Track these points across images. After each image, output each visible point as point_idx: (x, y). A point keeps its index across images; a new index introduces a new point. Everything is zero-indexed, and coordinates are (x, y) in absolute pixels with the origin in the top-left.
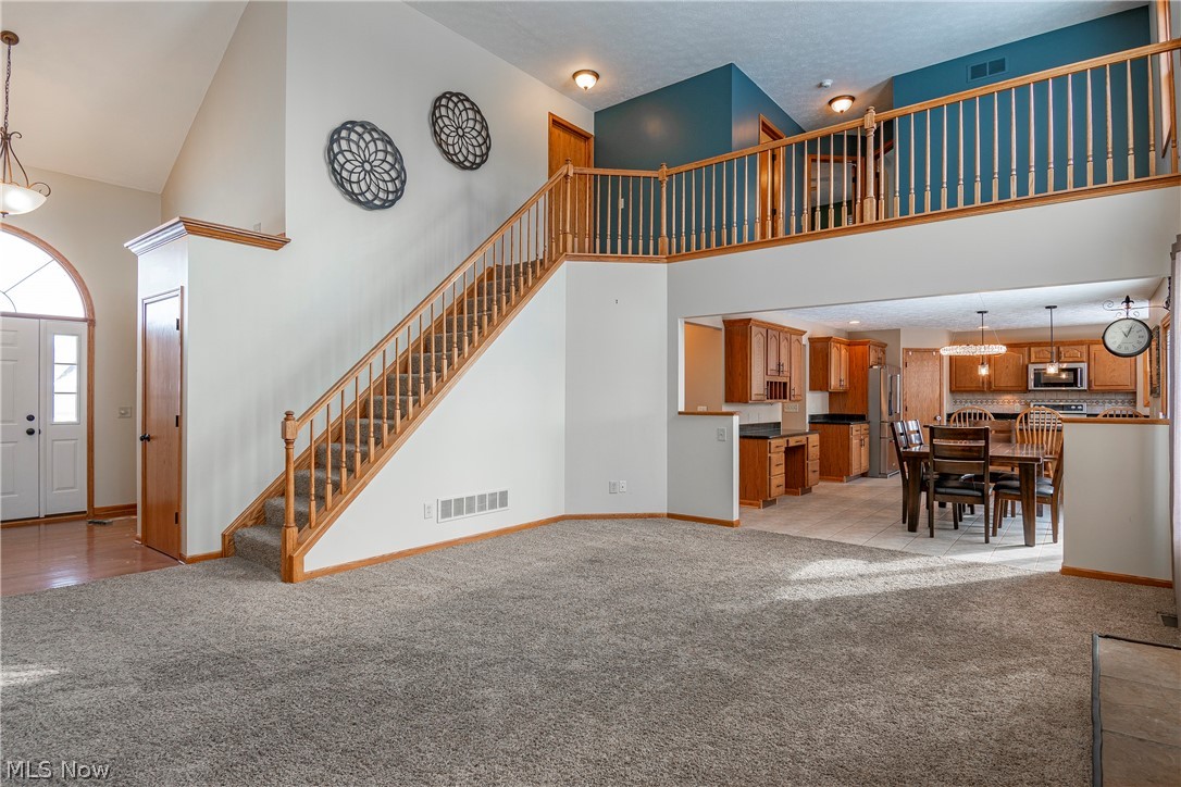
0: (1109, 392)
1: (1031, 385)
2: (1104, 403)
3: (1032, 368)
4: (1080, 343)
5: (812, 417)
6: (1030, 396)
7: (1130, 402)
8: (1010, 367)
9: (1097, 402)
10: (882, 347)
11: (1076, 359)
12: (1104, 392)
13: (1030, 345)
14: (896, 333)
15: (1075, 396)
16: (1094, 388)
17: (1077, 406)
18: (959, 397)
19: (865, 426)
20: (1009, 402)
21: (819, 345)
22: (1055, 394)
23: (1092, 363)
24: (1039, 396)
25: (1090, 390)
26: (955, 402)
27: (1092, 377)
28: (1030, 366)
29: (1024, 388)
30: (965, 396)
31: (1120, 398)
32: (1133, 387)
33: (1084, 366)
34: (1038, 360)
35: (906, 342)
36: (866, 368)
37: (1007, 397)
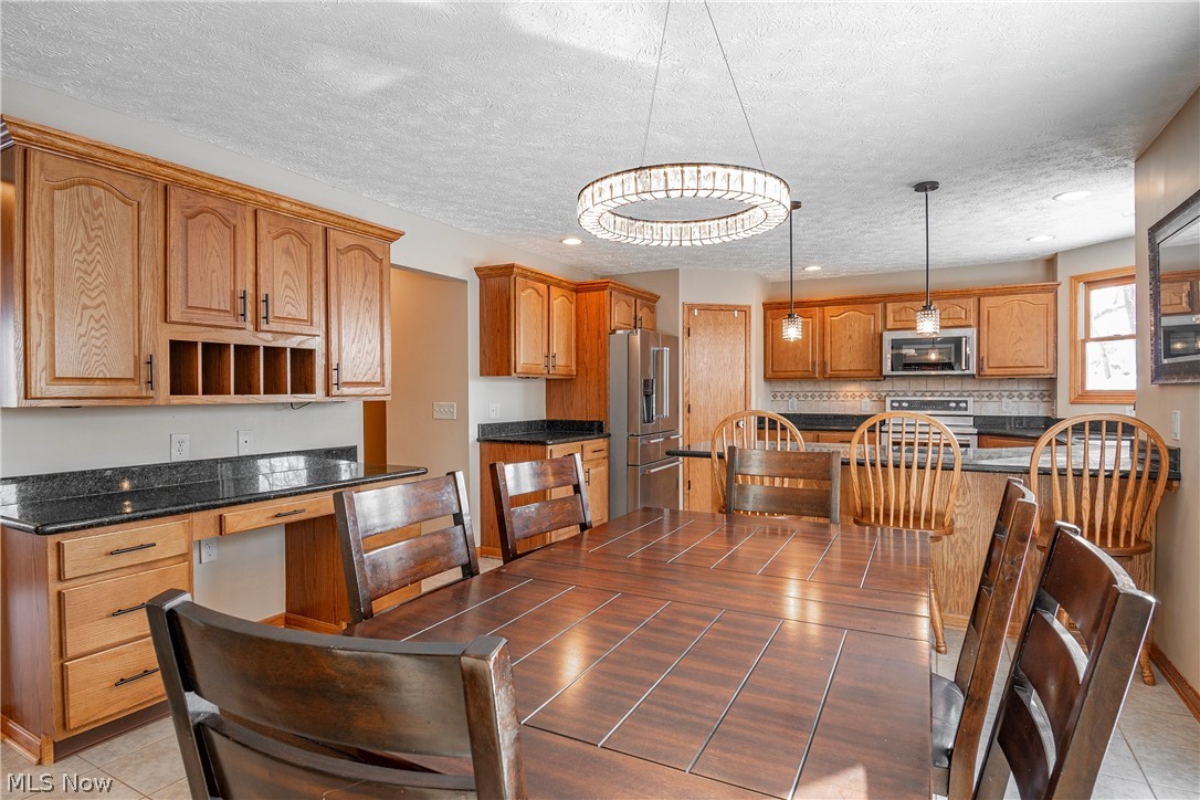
0: (1011, 378)
1: (887, 369)
2: (1000, 397)
3: (888, 337)
4: (964, 294)
5: (485, 430)
6: (886, 386)
7: (1042, 396)
8: (855, 337)
9: (990, 396)
10: (650, 300)
11: (957, 322)
12: (1001, 379)
13: (885, 299)
14: (672, 275)
15: (954, 386)
16: (987, 371)
17: (958, 402)
18: (781, 388)
19: (600, 443)
20: (853, 396)
21: (494, 282)
22: (923, 382)
23: (984, 329)
24: (900, 386)
25: (979, 376)
26: (775, 396)
27: (984, 354)
28: (885, 333)
29: (875, 372)
30: (789, 387)
31: (1026, 388)
32: (1050, 370)
33: (971, 333)
34: (898, 325)
35: (689, 292)
36: (604, 334)
37: (852, 388)
